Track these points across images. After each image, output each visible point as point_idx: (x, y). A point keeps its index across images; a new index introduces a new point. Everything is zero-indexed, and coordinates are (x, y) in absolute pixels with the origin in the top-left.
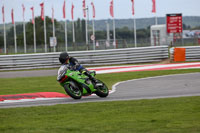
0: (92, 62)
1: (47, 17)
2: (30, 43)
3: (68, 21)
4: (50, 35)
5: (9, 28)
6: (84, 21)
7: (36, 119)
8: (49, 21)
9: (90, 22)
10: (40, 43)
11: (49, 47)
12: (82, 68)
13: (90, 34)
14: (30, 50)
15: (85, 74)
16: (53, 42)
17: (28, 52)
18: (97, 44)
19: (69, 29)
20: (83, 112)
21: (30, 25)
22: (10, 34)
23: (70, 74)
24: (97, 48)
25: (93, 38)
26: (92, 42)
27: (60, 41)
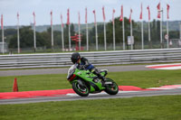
0: (166, 59)
1: (125, 18)
2: (110, 41)
3: (144, 22)
4: (128, 34)
5: (91, 28)
6: (159, 22)
7: (114, 110)
8: (127, 21)
9: (164, 23)
10: (119, 41)
11: (127, 45)
12: (93, 67)
13: (164, 34)
14: (110, 47)
15: (94, 73)
16: (131, 40)
17: (108, 50)
18: (171, 43)
19: (146, 29)
20: (157, 104)
21: (110, 25)
22: (92, 33)
23: (78, 73)
24: (171, 47)
25: (167, 37)
26: (165, 41)
27: (137, 40)
